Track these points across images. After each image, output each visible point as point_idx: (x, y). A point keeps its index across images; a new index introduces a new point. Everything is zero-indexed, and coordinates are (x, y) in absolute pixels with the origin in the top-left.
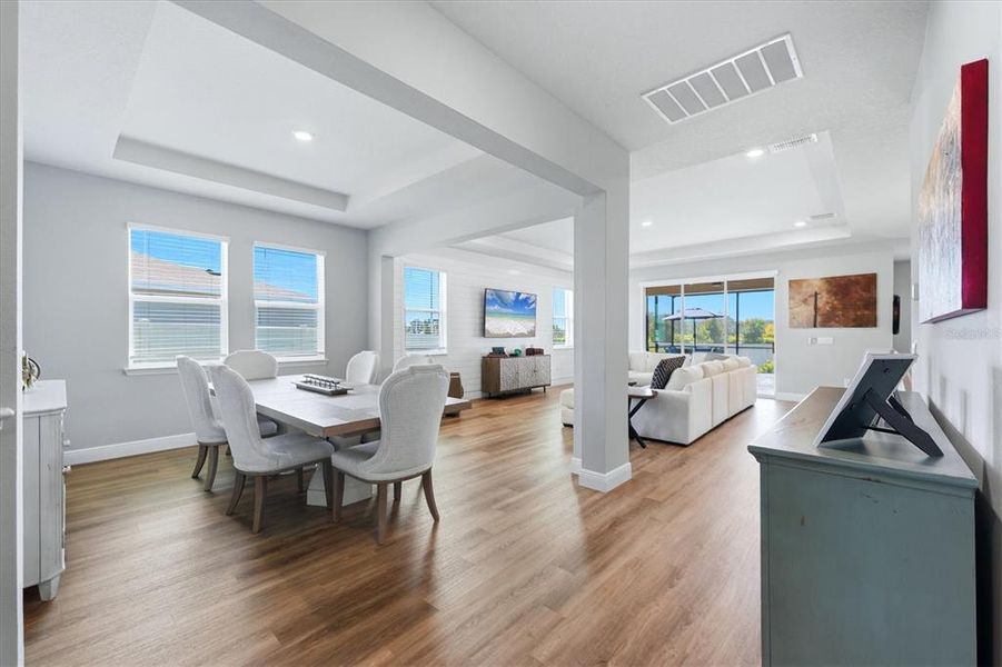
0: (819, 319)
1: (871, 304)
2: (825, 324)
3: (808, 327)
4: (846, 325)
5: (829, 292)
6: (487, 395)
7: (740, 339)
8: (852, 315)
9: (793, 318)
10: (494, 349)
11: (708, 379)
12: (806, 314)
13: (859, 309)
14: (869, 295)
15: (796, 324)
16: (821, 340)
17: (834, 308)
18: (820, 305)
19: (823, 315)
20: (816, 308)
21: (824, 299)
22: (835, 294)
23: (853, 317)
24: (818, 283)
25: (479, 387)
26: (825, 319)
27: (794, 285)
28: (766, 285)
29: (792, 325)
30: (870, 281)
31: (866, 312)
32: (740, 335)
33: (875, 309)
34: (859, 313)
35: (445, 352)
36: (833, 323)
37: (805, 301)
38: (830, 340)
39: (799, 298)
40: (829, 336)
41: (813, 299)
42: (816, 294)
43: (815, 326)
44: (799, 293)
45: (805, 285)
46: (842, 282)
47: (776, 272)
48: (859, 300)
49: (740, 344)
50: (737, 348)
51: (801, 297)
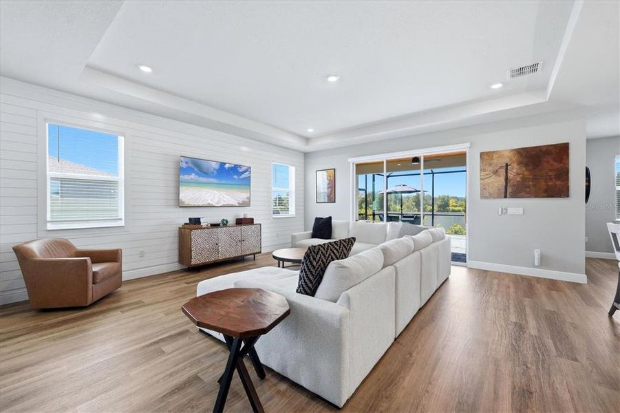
0: (509, 190)
1: (564, 174)
2: (516, 194)
3: (499, 197)
4: (537, 196)
5: (520, 163)
6: (185, 267)
7: (436, 208)
8: (543, 185)
9: (483, 189)
10: (190, 219)
11: (390, 269)
12: (496, 185)
13: (551, 179)
15: (487, 195)
16: (510, 211)
17: (524, 179)
18: (510, 176)
19: (514, 186)
20: (506, 179)
21: (515, 171)
22: (526, 165)
23: (545, 187)
24: (508, 154)
25: (176, 258)
26: (515, 190)
27: (485, 157)
28: (458, 160)
29: (483, 197)
30: (561, 151)
31: (558, 183)
32: (435, 206)
33: (567, 179)
34: (550, 183)
35: (122, 223)
36: (523, 194)
37: (496, 172)
38: (520, 211)
39: (489, 169)
40: (518, 207)
41: (503, 170)
42: (507, 165)
43: (506, 197)
44: (490, 165)
45: (495, 156)
46: (533, 153)
47: (468, 145)
48: (551, 170)
49: (435, 213)
50: (433, 215)
51: (491, 168)
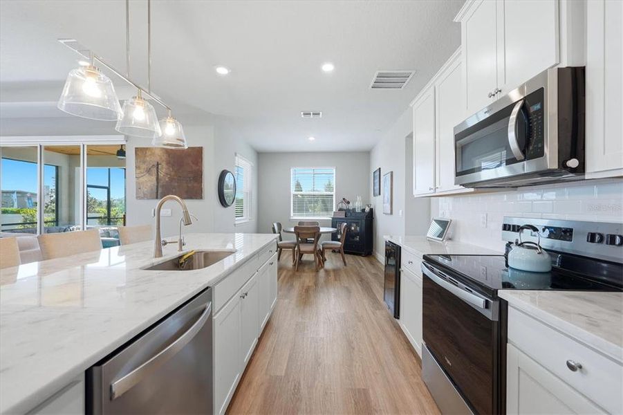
1: (198, 176)
3: (153, 199)
5: (168, 163)
8: (185, 186)
9: (139, 188)
12: (149, 184)
13: (190, 181)
14: (198, 168)
15: (142, 195)
17: (171, 179)
18: (161, 175)
19: (163, 186)
20: (157, 179)
21: (164, 170)
22: (173, 165)
23: (187, 189)
24: (158, 152)
26: (161, 191)
27: (139, 153)
29: (138, 196)
30: (198, 155)
31: (195, 184)
33: (201, 182)
34: (190, 185)
37: (149, 171)
38: (169, 211)
39: (144, 166)
40: (168, 207)
41: (154, 170)
42: (158, 164)
43: (157, 198)
44: (144, 162)
45: (148, 153)
48: (190, 172)
